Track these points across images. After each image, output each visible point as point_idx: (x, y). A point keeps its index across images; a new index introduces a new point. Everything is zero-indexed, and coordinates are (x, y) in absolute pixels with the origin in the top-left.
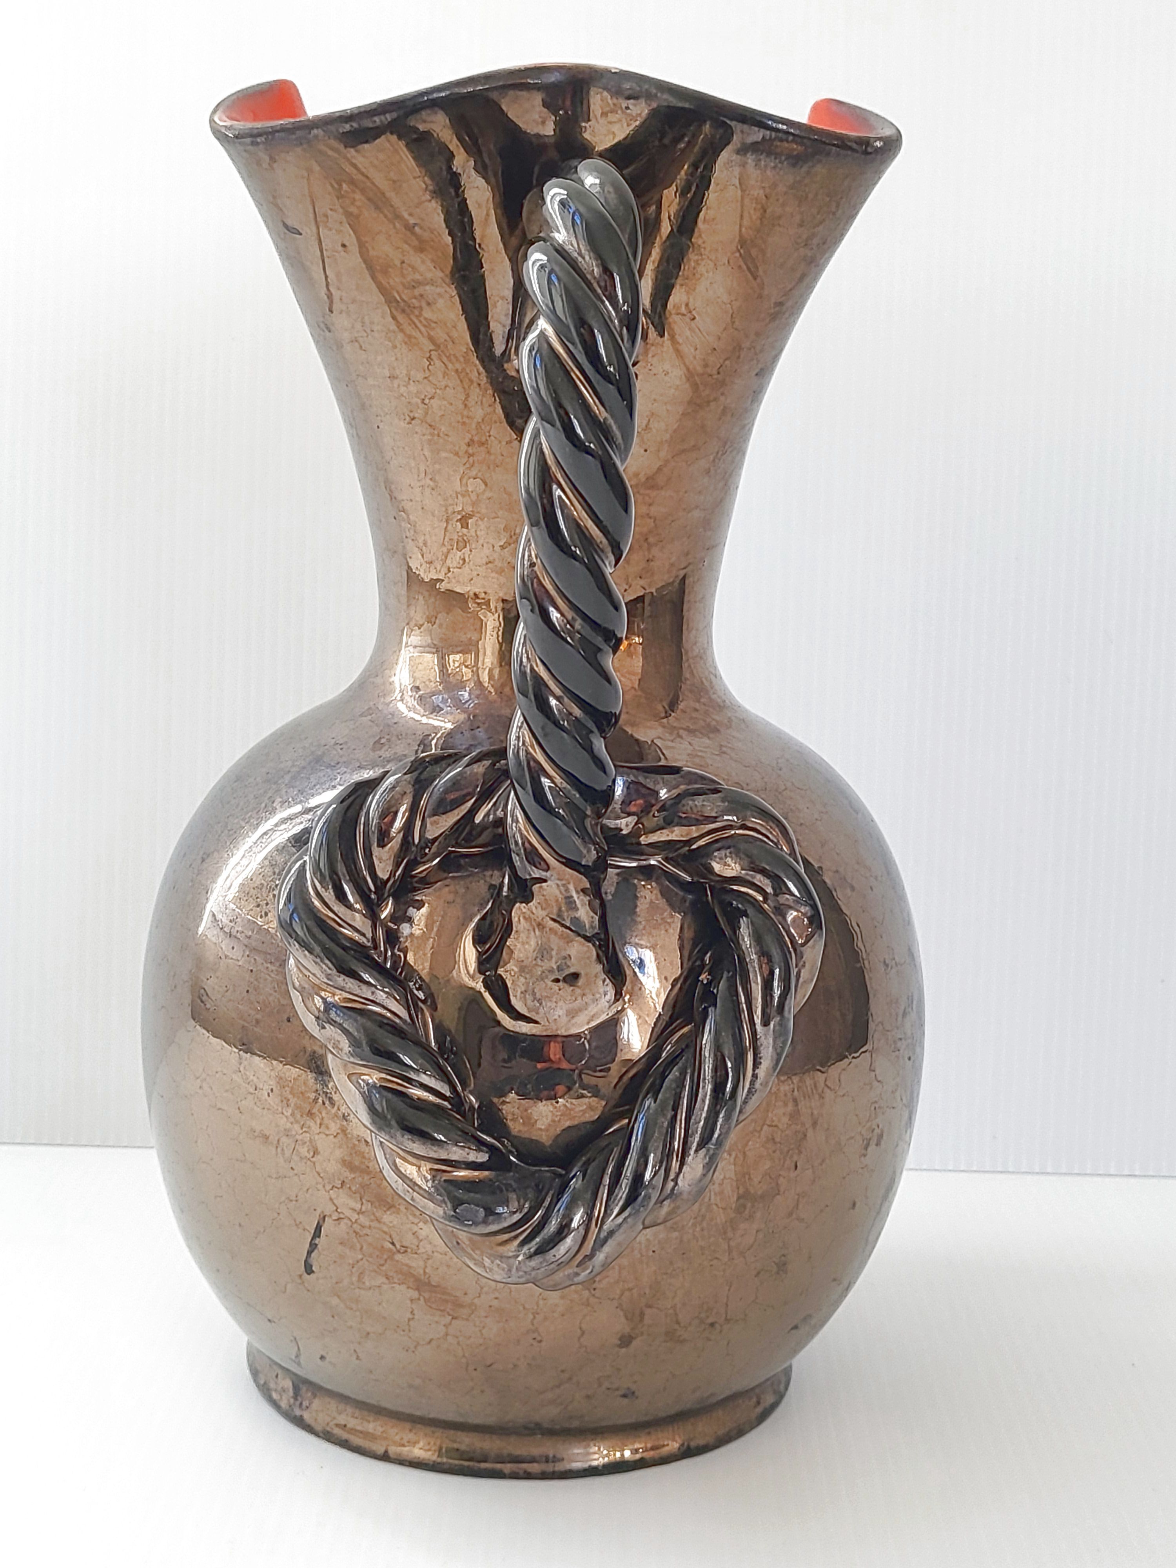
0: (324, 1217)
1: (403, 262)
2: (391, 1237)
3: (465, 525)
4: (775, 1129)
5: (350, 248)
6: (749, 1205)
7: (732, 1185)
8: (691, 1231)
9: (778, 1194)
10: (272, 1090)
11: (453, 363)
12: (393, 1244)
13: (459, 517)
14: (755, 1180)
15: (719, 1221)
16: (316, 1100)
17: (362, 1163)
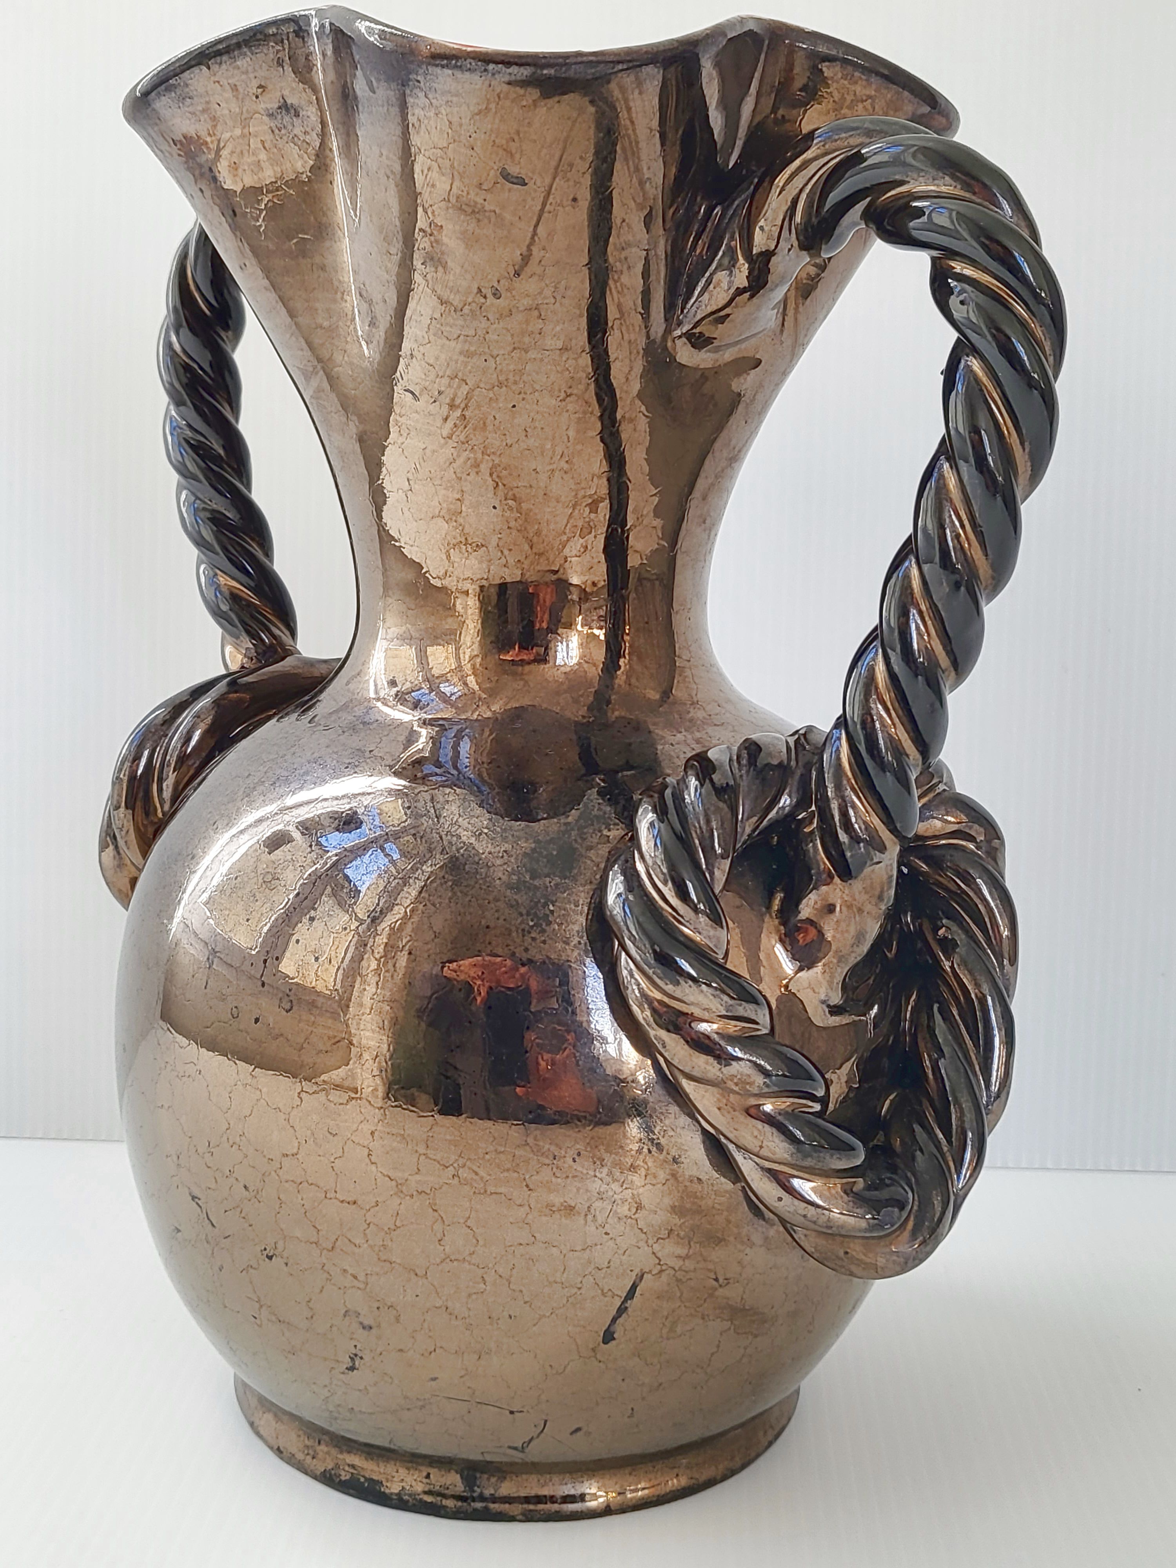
0: (642, 1276)
1: (624, 221)
2: (715, 1273)
3: (594, 509)
5: (580, 203)
10: (579, 1154)
11: (629, 333)
12: (716, 1280)
13: (590, 501)
16: (640, 1151)
17: (694, 1203)
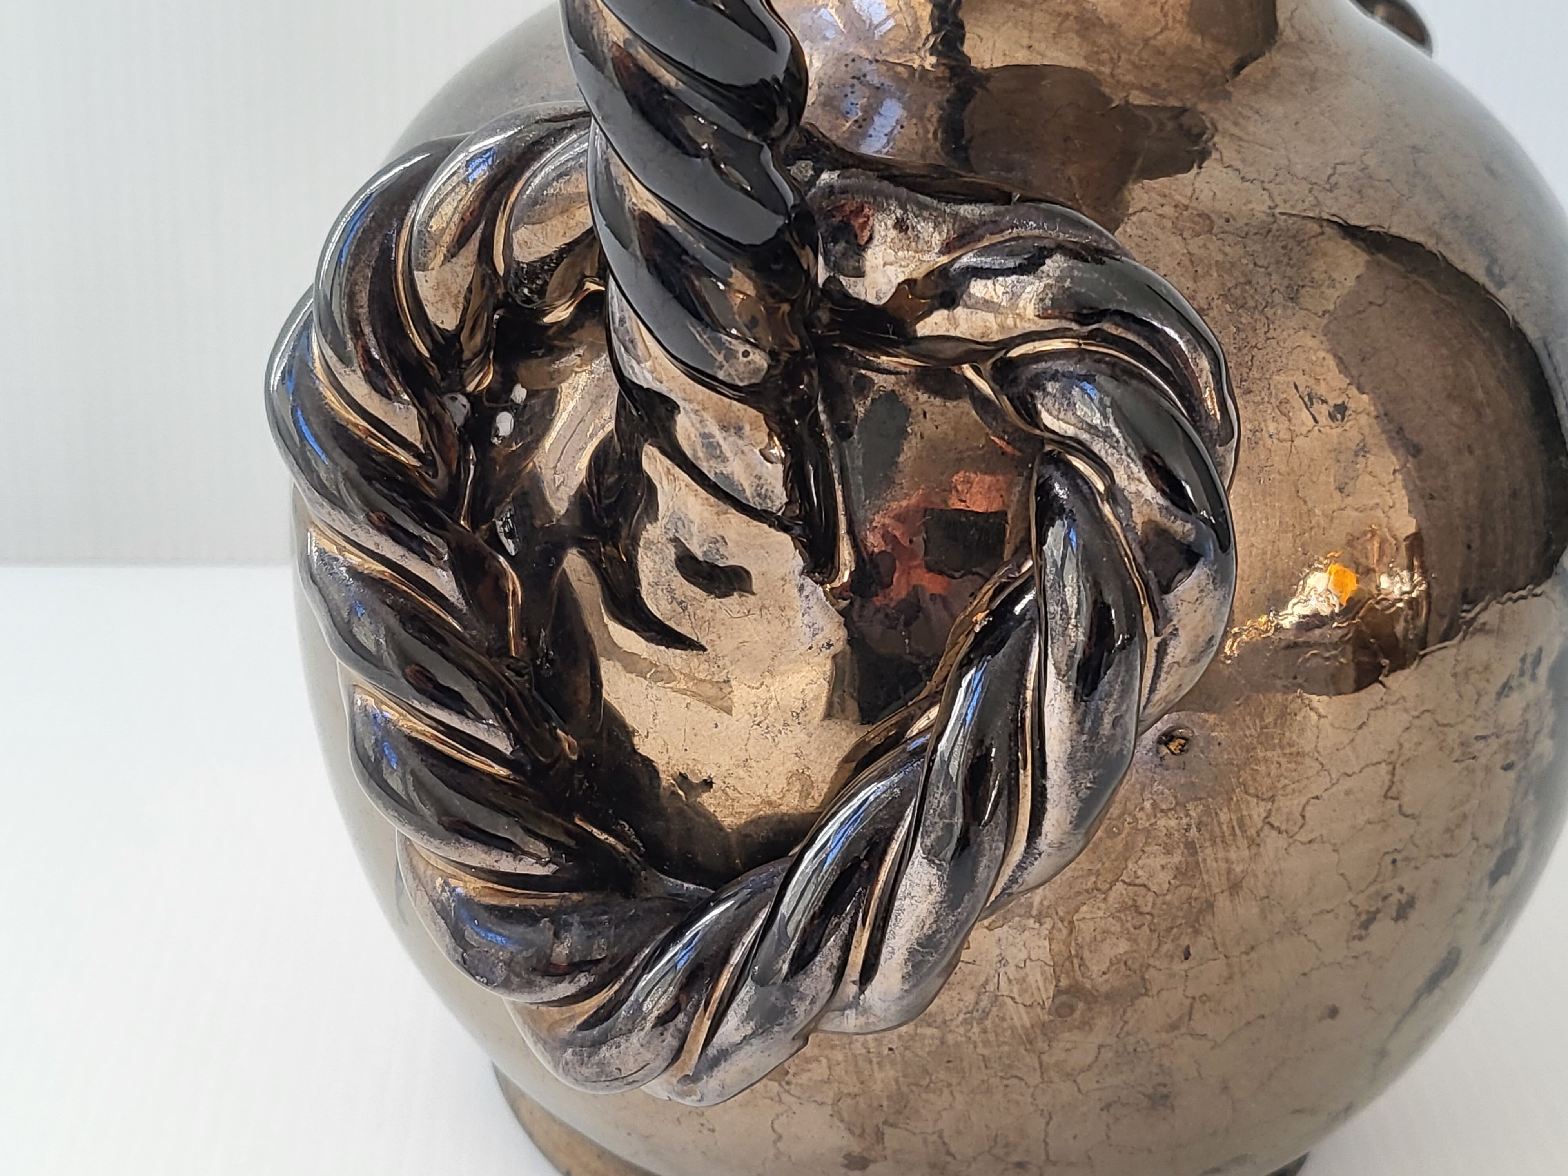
4: (1143, 890)
6: (1081, 1005)
7: (1043, 973)
8: (961, 1030)
9: (1146, 994)
14: (1095, 968)
15: (1017, 1023)
